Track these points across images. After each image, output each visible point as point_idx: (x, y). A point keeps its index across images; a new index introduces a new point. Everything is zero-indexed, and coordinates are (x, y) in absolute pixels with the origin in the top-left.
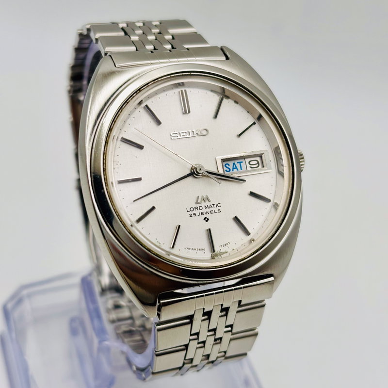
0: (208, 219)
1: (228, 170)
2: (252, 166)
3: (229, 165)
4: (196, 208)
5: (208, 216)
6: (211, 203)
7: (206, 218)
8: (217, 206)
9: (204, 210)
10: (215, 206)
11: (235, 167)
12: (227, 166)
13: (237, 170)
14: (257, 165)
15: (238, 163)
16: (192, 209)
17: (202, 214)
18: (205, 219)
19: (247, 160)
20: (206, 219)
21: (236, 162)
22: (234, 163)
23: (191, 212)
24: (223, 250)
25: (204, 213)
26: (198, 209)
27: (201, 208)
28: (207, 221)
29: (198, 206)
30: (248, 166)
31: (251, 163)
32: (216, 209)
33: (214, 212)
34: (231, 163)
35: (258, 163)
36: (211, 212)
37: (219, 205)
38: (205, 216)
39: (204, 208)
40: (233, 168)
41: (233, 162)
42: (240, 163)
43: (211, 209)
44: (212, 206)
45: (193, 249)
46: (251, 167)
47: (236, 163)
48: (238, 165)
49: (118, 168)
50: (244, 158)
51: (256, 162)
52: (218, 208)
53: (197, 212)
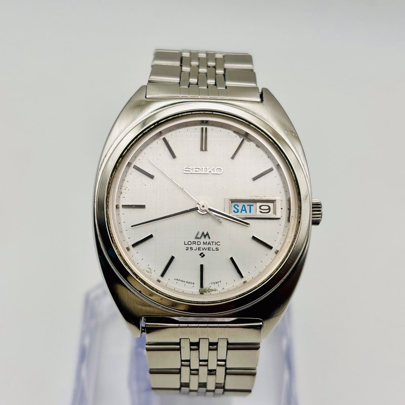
0: (204, 255)
1: (236, 211)
2: (263, 211)
3: (238, 206)
4: (194, 243)
5: (205, 252)
6: (210, 241)
7: (202, 253)
8: (216, 244)
9: (202, 246)
10: (214, 243)
11: (244, 209)
12: (236, 207)
13: (246, 212)
14: (268, 211)
15: (248, 205)
16: (190, 243)
17: (199, 249)
18: (200, 255)
19: (259, 204)
20: (202, 255)
21: (246, 204)
22: (244, 206)
23: (189, 246)
24: (213, 287)
25: (201, 249)
26: (196, 244)
27: (199, 243)
28: (202, 257)
29: (197, 240)
30: (258, 210)
31: (262, 208)
32: (214, 247)
33: (211, 249)
34: (241, 205)
35: (269, 209)
36: (209, 249)
37: (218, 244)
38: (202, 251)
39: (202, 243)
40: (242, 210)
41: (243, 204)
42: (250, 206)
43: (209, 246)
44: (211, 243)
45: (182, 281)
46: (261, 212)
47: (246, 206)
48: (248, 208)
49: (126, 193)
50: (256, 201)
51: (267, 208)
52: (217, 246)
53: (194, 247)
